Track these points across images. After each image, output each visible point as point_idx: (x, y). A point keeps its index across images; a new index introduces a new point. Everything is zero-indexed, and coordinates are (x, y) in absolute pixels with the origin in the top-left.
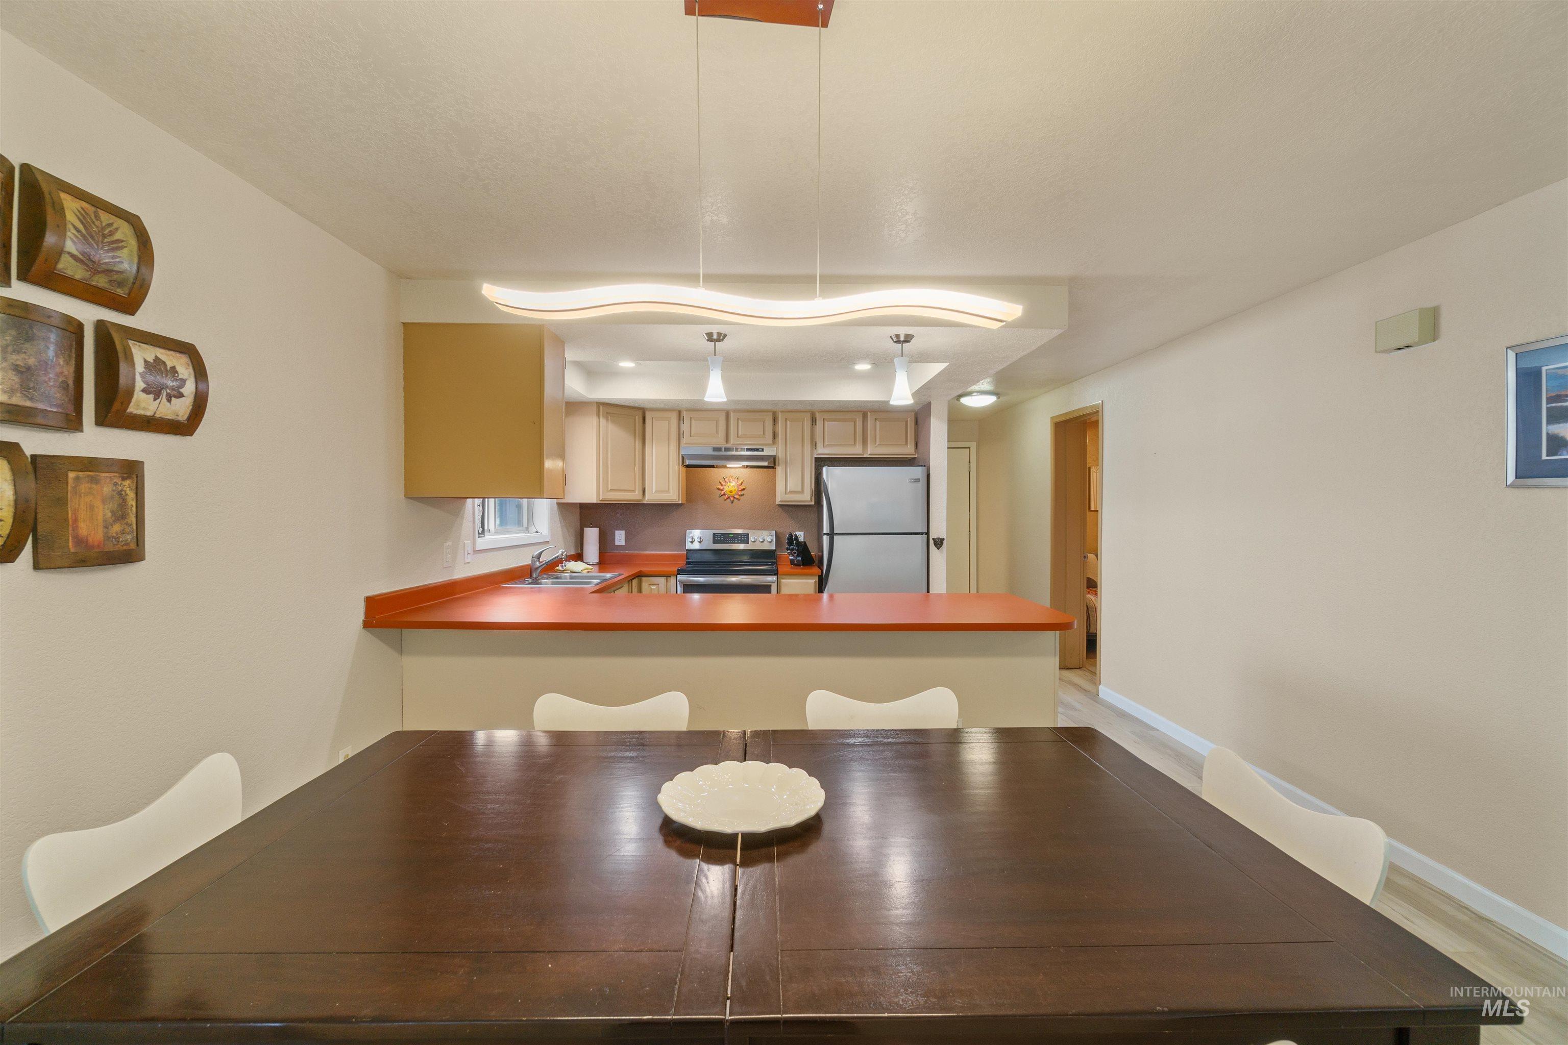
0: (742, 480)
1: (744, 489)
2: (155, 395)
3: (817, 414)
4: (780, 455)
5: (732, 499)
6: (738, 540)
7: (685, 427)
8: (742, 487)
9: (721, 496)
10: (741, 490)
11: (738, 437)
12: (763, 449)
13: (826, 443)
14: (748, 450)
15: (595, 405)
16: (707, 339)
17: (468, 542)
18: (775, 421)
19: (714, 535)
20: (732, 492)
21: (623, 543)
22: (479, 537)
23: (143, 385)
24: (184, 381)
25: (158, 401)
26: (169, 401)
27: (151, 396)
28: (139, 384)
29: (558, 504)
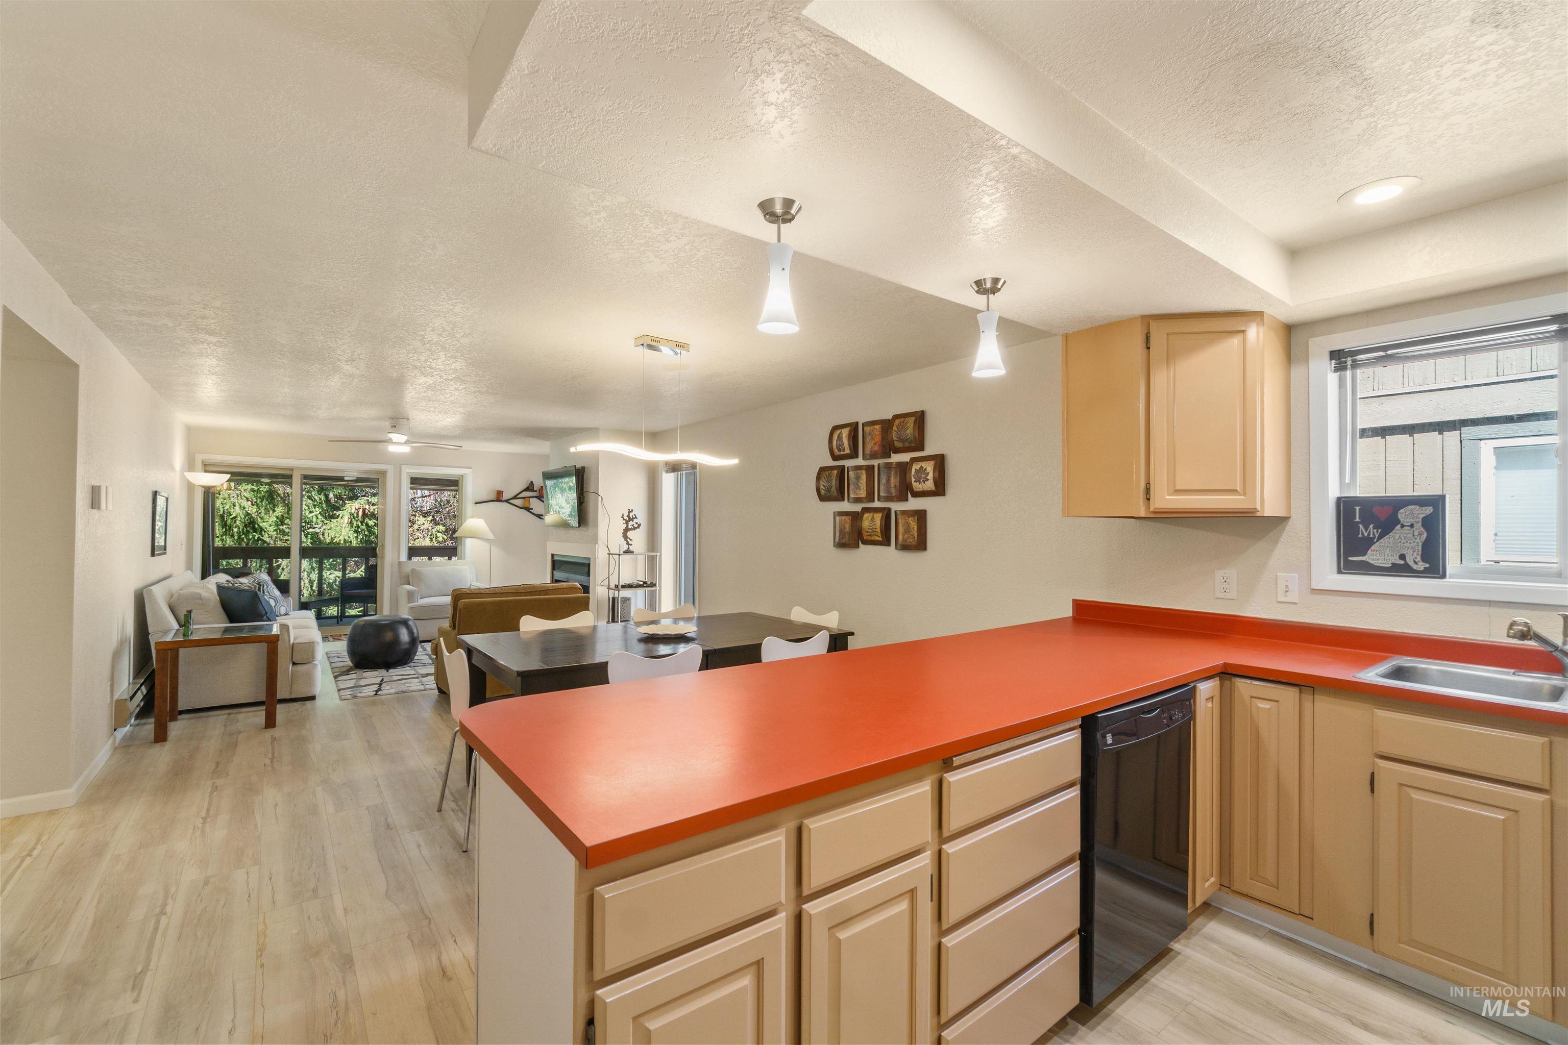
16: (976, 289)
17: (1289, 575)
24: (928, 474)
25: (921, 484)
26: (924, 483)
27: (918, 483)
28: (913, 480)
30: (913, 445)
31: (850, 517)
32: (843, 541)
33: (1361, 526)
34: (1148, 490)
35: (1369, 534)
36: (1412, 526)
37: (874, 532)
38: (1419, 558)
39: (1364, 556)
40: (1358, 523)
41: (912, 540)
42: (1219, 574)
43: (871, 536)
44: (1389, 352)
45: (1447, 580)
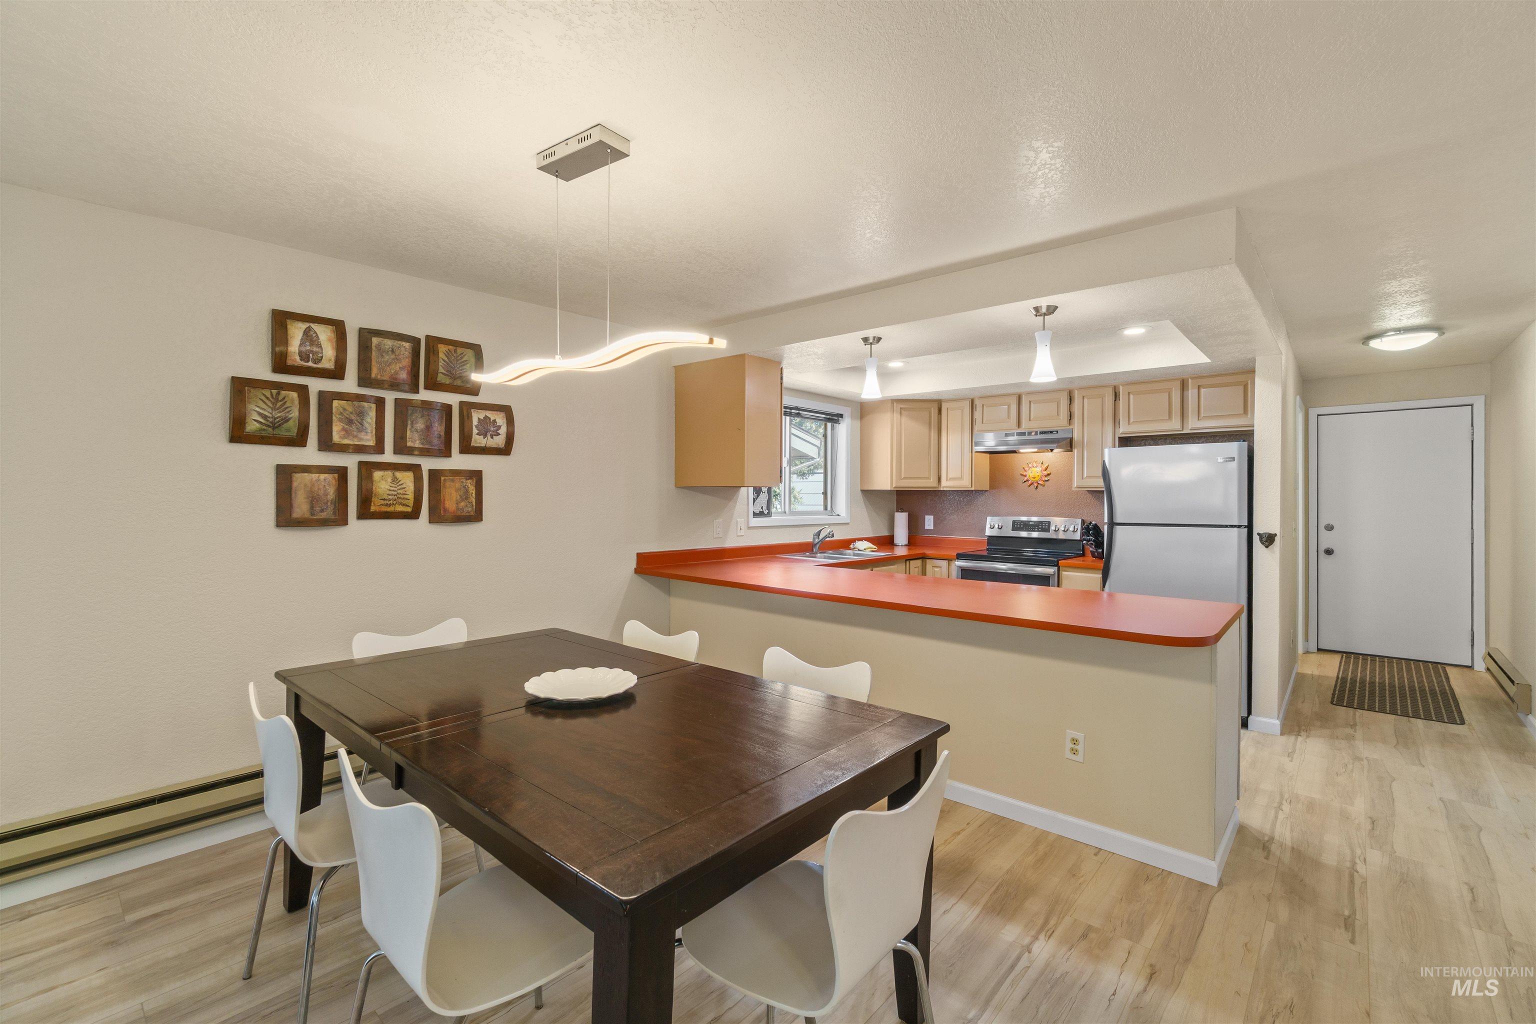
0: (1047, 465)
1: (1049, 475)
2: (484, 435)
3: (1121, 388)
4: (1076, 436)
5: (1036, 485)
6: (1038, 529)
7: (978, 415)
8: (1046, 473)
9: (1025, 482)
10: (1046, 476)
11: (1030, 420)
12: (1057, 432)
13: (1132, 420)
14: (1042, 433)
15: (890, 402)
16: (864, 343)
17: (741, 521)
18: (1071, 400)
19: (1014, 522)
20: (1035, 478)
21: (932, 527)
22: (753, 517)
23: (477, 431)
24: (500, 427)
25: (486, 438)
26: (492, 438)
27: (482, 436)
28: (475, 431)
29: (862, 491)
30: (468, 385)
31: (336, 475)
36: (765, 492)
37: (399, 499)
38: (766, 508)
42: (716, 522)
43: (390, 505)
45: (772, 518)
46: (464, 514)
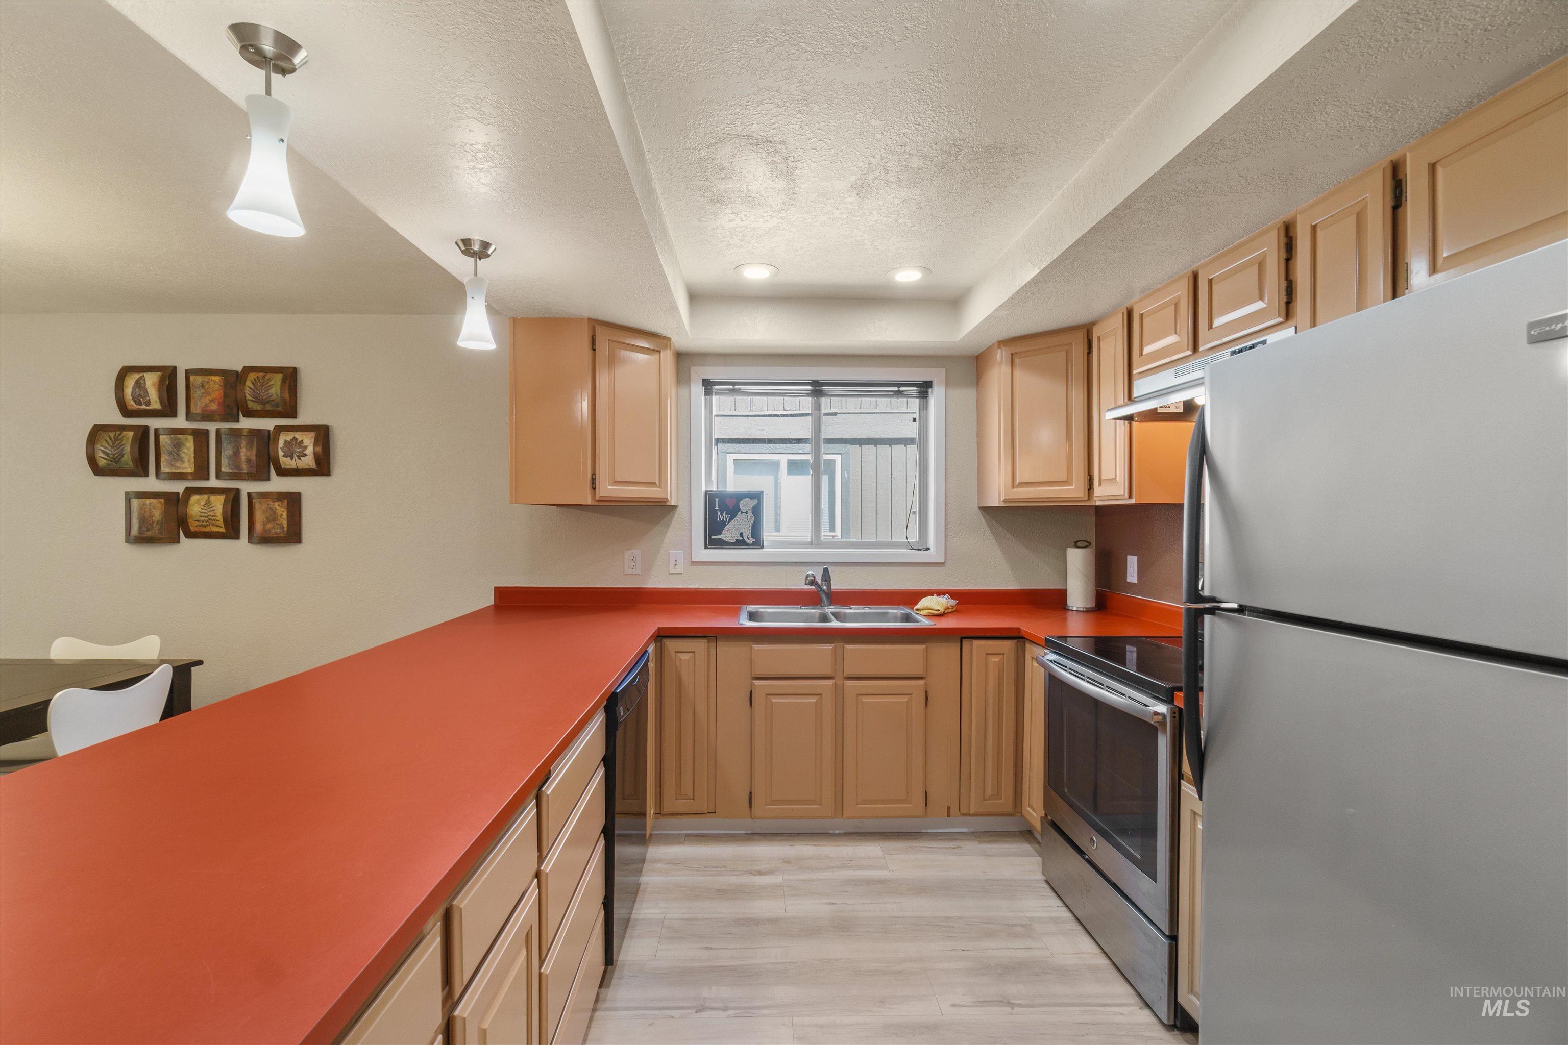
3: (1409, 160)
7: (1135, 339)
11: (1212, 328)
13: (1441, 255)
15: (997, 347)
16: (463, 249)
17: (678, 553)
18: (1290, 246)
21: (1135, 579)
23: (283, 454)
24: (306, 447)
26: (300, 459)
28: (281, 453)
29: (980, 508)
30: (279, 409)
31: (162, 500)
32: (149, 534)
33: (719, 512)
34: (593, 481)
35: (723, 519)
36: (747, 513)
37: (211, 520)
38: (750, 536)
39: (720, 535)
40: (717, 510)
41: (278, 531)
42: (628, 554)
43: (205, 526)
44: (736, 387)
45: (764, 549)
46: (271, 535)
